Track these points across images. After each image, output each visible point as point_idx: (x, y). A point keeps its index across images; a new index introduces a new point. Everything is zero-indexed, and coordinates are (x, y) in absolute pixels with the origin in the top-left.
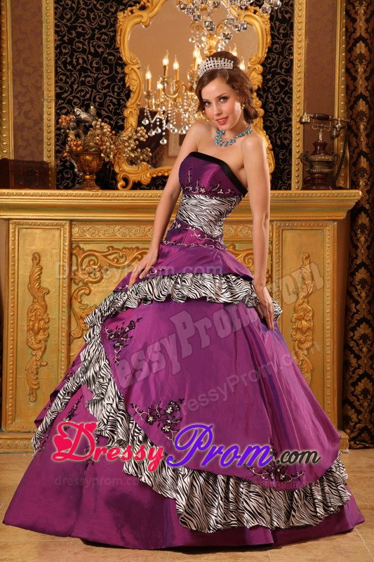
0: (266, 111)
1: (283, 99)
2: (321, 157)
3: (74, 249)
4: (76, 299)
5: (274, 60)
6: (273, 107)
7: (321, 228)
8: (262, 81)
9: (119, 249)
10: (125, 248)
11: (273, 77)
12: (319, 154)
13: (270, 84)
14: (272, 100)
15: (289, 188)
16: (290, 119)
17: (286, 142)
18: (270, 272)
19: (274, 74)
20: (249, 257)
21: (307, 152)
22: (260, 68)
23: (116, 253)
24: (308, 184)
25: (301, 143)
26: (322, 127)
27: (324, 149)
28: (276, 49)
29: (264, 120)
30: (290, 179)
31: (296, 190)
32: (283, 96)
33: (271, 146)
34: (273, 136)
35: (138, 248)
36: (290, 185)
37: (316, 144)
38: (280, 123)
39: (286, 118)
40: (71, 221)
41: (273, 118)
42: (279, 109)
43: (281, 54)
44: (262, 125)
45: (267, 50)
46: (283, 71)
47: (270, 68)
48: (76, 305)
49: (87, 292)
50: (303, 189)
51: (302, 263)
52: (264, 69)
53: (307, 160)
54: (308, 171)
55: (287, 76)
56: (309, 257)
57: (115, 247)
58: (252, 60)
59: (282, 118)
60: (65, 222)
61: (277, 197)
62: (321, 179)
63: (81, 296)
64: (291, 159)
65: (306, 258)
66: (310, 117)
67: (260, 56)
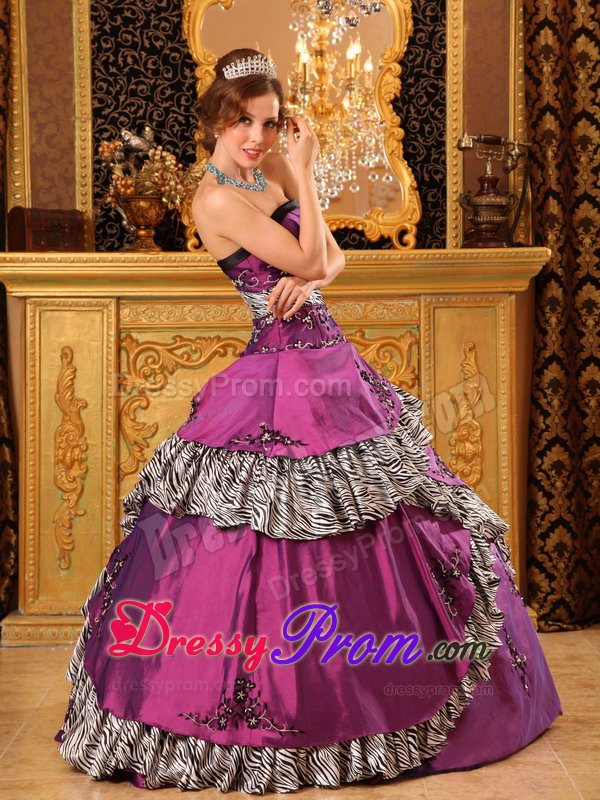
0: (407, 132)
1: (432, 113)
2: (491, 199)
3: (122, 341)
4: (127, 414)
5: (417, 55)
6: (417, 125)
7: (493, 305)
8: (400, 87)
9: (190, 340)
10: (199, 338)
11: (417, 80)
12: (488, 194)
13: (413, 90)
14: (415, 116)
15: (443, 245)
16: (443, 144)
17: (438, 177)
18: (416, 371)
19: (419, 76)
20: (385, 348)
21: (469, 192)
22: (398, 68)
23: (186, 345)
24: (473, 237)
25: (460, 179)
26: (492, 155)
27: (494, 186)
28: (420, 39)
29: (404, 145)
30: (444, 232)
31: (453, 248)
32: (432, 109)
33: (415, 184)
34: (418, 168)
35: (219, 338)
36: (444, 241)
37: (482, 180)
38: (428, 149)
39: (437, 141)
40: (119, 299)
41: (417, 141)
42: (427, 129)
43: (428, 46)
44: (402, 152)
45: (407, 42)
46: (432, 71)
47: (413, 68)
48: (127, 423)
49: (144, 404)
50: (464, 247)
51: (464, 357)
52: (403, 70)
53: (469, 203)
54: (472, 220)
55: (437, 79)
56: (474, 347)
57: (185, 337)
58: (386, 57)
59: (431, 142)
60: (109, 300)
61: (426, 259)
62: (491, 231)
63: (135, 410)
64: (445, 201)
65: (470, 350)
66: (473, 140)
67: (397, 50)
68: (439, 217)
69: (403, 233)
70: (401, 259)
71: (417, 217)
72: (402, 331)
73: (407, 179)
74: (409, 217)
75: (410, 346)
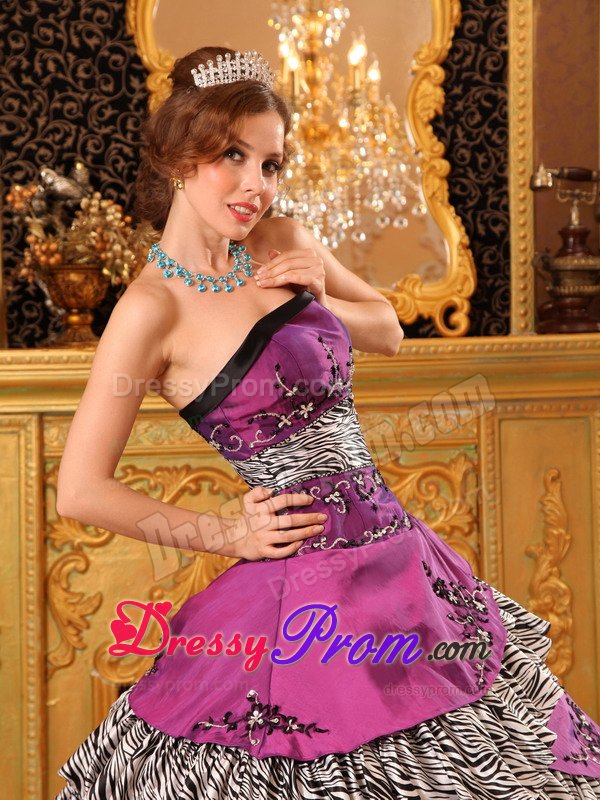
0: (453, 165)
1: (488, 138)
2: (578, 261)
3: (48, 475)
4: (57, 582)
5: (467, 54)
6: (467, 155)
7: (583, 414)
8: (443, 101)
9: (146, 472)
10: (160, 469)
11: (466, 90)
12: (573, 253)
13: (460, 106)
14: (464, 141)
15: (504, 329)
16: (504, 181)
17: (497, 230)
18: (474, 512)
19: (468, 84)
20: (429, 479)
21: (548, 251)
22: (439, 73)
23: (141, 480)
24: (550, 318)
25: (529, 231)
26: (578, 196)
27: (583, 242)
28: (470, 30)
29: (450, 183)
30: (507, 307)
31: (522, 335)
32: (488, 131)
33: (466, 240)
34: (469, 217)
35: (188, 469)
36: (508, 321)
37: (565, 233)
38: (483, 189)
39: (495, 177)
40: (41, 415)
41: (468, 178)
42: (481, 159)
43: (481, 40)
44: (446, 195)
45: (452, 34)
46: (487, 76)
47: (460, 72)
48: (57, 595)
49: (82, 566)
50: (541, 331)
51: (543, 491)
52: (446, 76)
53: (547, 266)
54: (551, 293)
55: (495, 88)
56: (559, 476)
57: (140, 467)
58: (422, 56)
59: (487, 178)
60: (26, 418)
61: (490, 351)
62: (579, 307)
63: (68, 575)
64: (508, 264)
65: (554, 479)
66: (553, 175)
67: (438, 45)
68: (500, 287)
69: (450, 311)
70: (453, 352)
71: (470, 287)
72: (454, 453)
73: (454, 233)
74: (459, 287)
75: (465, 475)
